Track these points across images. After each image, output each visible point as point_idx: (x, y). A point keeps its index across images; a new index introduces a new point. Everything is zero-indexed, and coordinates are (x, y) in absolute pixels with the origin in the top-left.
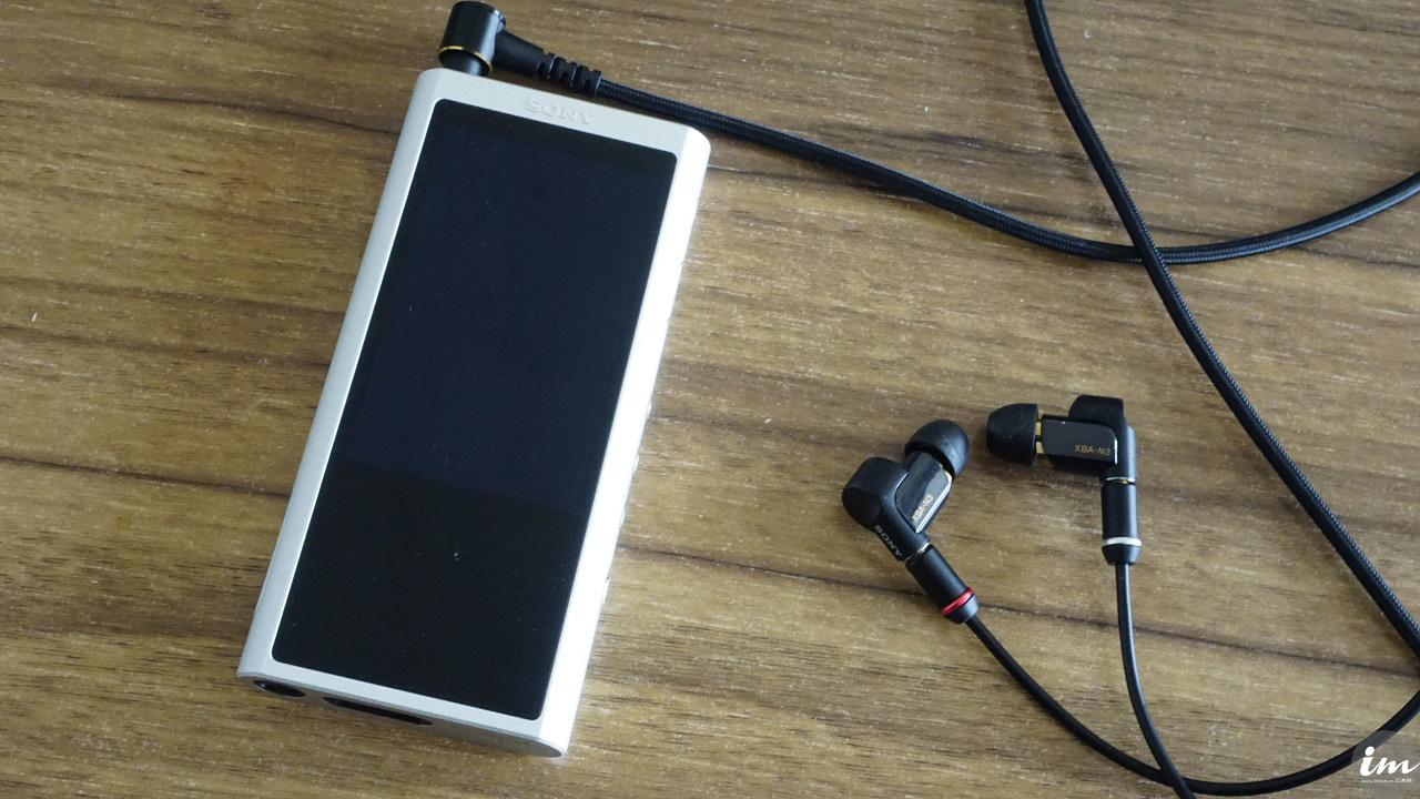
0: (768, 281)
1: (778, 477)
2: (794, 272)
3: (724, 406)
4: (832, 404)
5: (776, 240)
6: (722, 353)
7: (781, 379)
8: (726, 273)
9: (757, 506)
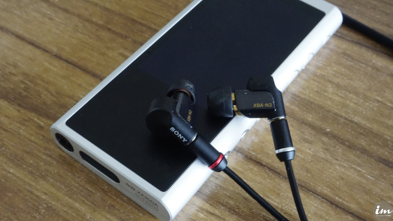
0: (349, 80)
1: (324, 153)
2: (362, 81)
3: (310, 118)
4: (361, 134)
5: (358, 68)
6: (318, 98)
7: (341, 117)
8: (331, 72)
9: (309, 160)
